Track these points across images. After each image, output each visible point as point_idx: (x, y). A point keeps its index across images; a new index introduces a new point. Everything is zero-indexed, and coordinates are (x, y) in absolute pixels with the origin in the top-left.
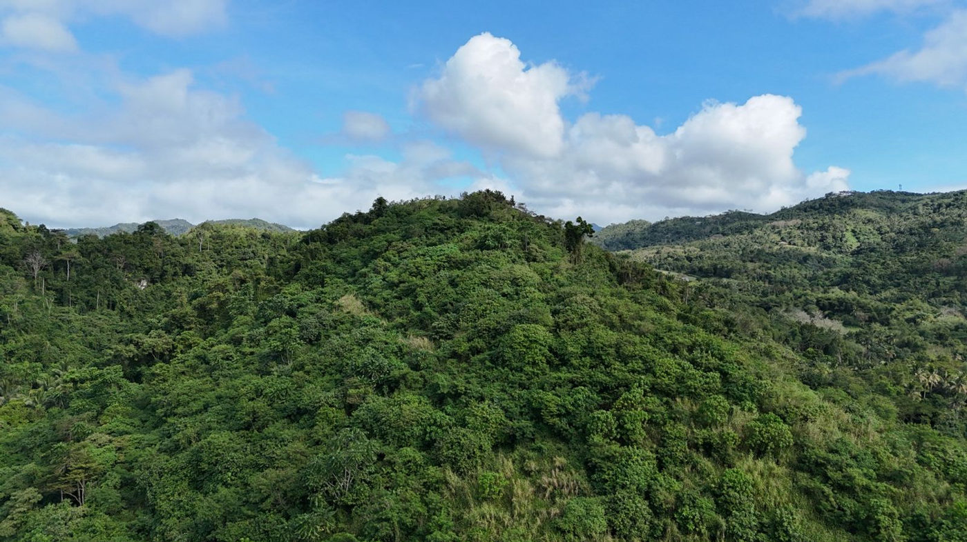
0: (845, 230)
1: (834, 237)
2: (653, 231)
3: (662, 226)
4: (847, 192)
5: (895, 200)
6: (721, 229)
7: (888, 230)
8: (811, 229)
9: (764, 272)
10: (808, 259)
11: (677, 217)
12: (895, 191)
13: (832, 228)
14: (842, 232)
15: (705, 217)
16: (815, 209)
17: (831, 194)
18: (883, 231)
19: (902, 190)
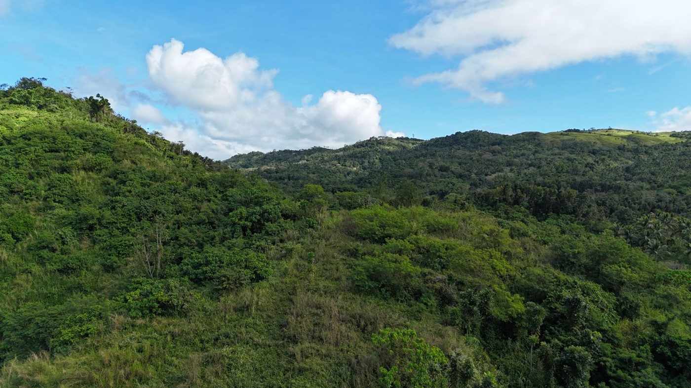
0: (375, 158)
1: (369, 162)
2: (265, 158)
3: (270, 155)
4: (383, 137)
5: (409, 143)
6: (306, 158)
7: (399, 158)
8: (357, 157)
9: (319, 179)
10: (350, 174)
11: (281, 150)
12: (410, 138)
13: (368, 157)
14: (374, 159)
15: (300, 151)
16: (364, 147)
17: (373, 137)
18: (396, 158)
19: (415, 138)
